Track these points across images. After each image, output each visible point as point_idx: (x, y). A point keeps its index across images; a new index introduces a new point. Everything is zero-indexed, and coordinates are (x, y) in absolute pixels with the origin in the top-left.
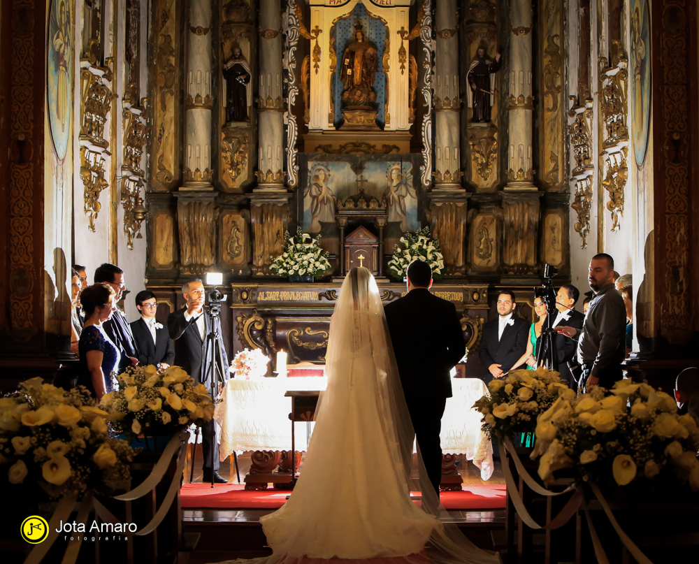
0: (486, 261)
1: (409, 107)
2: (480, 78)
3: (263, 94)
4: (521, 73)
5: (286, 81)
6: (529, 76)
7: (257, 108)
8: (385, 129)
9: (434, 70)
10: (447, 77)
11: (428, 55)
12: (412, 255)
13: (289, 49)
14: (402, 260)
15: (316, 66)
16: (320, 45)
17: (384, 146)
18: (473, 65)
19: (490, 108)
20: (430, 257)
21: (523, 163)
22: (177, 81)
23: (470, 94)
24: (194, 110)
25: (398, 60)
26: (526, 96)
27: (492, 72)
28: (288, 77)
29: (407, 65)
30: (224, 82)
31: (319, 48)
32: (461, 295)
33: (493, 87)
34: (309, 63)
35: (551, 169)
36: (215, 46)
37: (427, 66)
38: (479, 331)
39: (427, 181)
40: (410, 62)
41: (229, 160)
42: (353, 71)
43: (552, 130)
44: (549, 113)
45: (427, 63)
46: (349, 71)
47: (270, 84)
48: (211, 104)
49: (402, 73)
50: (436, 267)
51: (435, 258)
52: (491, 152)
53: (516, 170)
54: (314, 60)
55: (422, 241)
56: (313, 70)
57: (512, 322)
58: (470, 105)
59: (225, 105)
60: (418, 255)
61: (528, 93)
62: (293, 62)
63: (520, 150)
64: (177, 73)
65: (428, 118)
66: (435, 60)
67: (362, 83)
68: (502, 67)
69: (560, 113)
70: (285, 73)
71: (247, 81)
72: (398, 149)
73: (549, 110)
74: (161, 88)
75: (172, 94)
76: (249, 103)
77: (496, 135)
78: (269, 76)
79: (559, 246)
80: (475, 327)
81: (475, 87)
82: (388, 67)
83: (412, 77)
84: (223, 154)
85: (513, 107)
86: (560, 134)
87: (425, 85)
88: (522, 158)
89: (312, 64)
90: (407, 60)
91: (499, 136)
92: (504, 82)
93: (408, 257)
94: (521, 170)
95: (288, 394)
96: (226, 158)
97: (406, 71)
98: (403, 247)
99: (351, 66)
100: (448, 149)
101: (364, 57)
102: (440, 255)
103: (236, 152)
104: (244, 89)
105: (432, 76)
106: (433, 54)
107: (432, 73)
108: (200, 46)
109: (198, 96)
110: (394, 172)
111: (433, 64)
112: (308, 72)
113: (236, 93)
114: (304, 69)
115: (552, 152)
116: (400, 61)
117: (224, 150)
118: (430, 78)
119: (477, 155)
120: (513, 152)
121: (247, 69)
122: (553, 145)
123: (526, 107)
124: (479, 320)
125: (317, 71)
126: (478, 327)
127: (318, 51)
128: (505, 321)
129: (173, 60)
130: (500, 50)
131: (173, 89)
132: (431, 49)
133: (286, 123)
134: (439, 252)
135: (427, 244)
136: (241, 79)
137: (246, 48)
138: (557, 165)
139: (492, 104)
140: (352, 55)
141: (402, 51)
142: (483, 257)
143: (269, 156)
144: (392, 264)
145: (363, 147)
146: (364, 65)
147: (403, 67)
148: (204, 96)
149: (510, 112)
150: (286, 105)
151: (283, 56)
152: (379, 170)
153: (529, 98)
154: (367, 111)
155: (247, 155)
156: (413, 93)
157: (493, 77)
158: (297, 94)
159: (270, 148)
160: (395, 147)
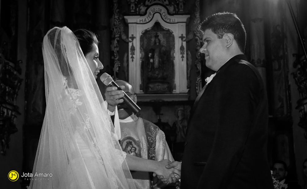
4: (259, 46)
5: (113, 58)
8: (173, 93)
11: (199, 41)
13: (114, 38)
15: (132, 57)
16: (135, 45)
17: (173, 101)
25: (180, 53)
26: (262, 59)
28: (114, 56)
29: (185, 55)
31: (134, 47)
34: (128, 56)
40: (187, 54)
42: (154, 61)
43: (278, 82)
44: (276, 72)
45: (198, 46)
46: (151, 61)
49: (183, 60)
54: (131, 54)
56: (130, 60)
62: (117, 47)
65: (200, 78)
67: (159, 67)
69: (283, 72)
73: (276, 70)
74: (35, 62)
75: (42, 65)
83: (189, 62)
87: (197, 59)
89: (130, 56)
90: (185, 53)
97: (185, 59)
99: (153, 57)
101: (160, 53)
110: (180, 111)
112: (128, 61)
114: (125, 59)
115: (279, 95)
116: (181, 53)
122: (280, 91)
123: (262, 66)
125: (133, 60)
127: (133, 49)
140: (153, 51)
141: (182, 48)
146: (160, 56)
147: (183, 57)
150: (113, 71)
151: (111, 43)
153: (264, 61)
158: (119, 65)
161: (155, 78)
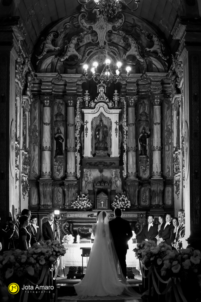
0: (145, 203)
1: (119, 149)
2: (143, 140)
3: (68, 146)
4: (157, 138)
5: (76, 141)
6: (160, 139)
7: (67, 151)
8: (110, 157)
9: (127, 137)
10: (132, 140)
11: (125, 132)
12: (120, 201)
13: (77, 130)
14: (116, 203)
15: (86, 135)
16: (88, 127)
17: (110, 163)
18: (141, 135)
19: (147, 150)
20: (126, 202)
21: (158, 169)
22: (39, 141)
23: (139, 146)
24: (45, 152)
25: (115, 132)
26: (159, 147)
27: (147, 138)
28: (77, 140)
29: (118, 134)
30: (55, 141)
31: (87, 128)
32: (137, 215)
33: (147, 143)
34: (84, 134)
35: (167, 171)
36: (52, 129)
37: (125, 136)
38: (143, 228)
39: (125, 176)
40: (119, 133)
41: (57, 168)
42: (99, 136)
43: (168, 158)
44: (167, 152)
45: (125, 135)
46: (98, 136)
47: (71, 143)
48: (51, 149)
49: (116, 137)
50: (128, 206)
51: (128, 203)
52: (147, 166)
53: (155, 172)
54: (86, 132)
55: (123, 197)
57: (152, 225)
58: (140, 149)
59: (55, 149)
60: (122, 202)
61: (159, 145)
62: (78, 134)
63: (157, 165)
64: (39, 138)
65: (125, 154)
66: (127, 133)
67: (102, 141)
68: (151, 136)
69: (171, 152)
70: (76, 138)
71: (63, 141)
72: (115, 164)
73: (167, 151)
74: (33, 144)
75: (37, 146)
76: (64, 149)
77: (148, 160)
78: (70, 140)
79: (170, 198)
80: (141, 226)
81: (141, 143)
82: (112, 135)
83: (120, 138)
84: (55, 167)
85: (154, 150)
86: (171, 159)
87: (124, 142)
88: (157, 168)
89: (85, 134)
90: (118, 132)
91: (150, 160)
92: (151, 142)
93: (118, 202)
94: (157, 172)
95: (81, 248)
96: (56, 168)
97: (118, 136)
98: (117, 199)
99: (99, 134)
100: (132, 165)
101: (103, 131)
102: (129, 202)
103: (59, 166)
104: (62, 144)
105: (127, 139)
106: (127, 131)
107: (127, 138)
108: (47, 130)
109: (46, 147)
110: (114, 172)
111: (127, 135)
112: (84, 137)
113: (59, 145)
114: (82, 135)
115: (168, 165)
116: (116, 133)
117: (55, 165)
118: (126, 140)
119: (142, 167)
120: (154, 166)
121: (63, 137)
122: (168, 163)
123: (159, 150)
124: (143, 224)
125: (86, 136)
126: (142, 226)
127: (87, 129)
128: (150, 225)
129: (37, 134)
130: (150, 130)
131: (37, 144)
132: (126, 130)
133: (76, 156)
134: (129, 200)
135: (125, 198)
136: (61, 141)
137: (62, 129)
138: (169, 170)
139: (147, 149)
140: (99, 131)
141: (116, 129)
142: (144, 202)
143: (71, 167)
144: (113, 205)
145: (103, 163)
146: (103, 134)
147: (116, 135)
148: (48, 147)
149: (153, 152)
150: (76, 149)
151: (75, 133)
152: (108, 172)
153: (160, 147)
154: (104, 150)
155: (63, 167)
156: (120, 144)
157: (147, 139)
158: (80, 145)
159: (71, 165)
160: (114, 163)
161: (100, 148)
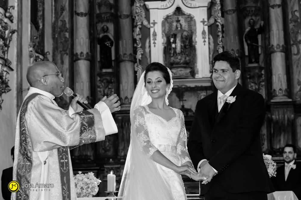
2: (252, 37)
3: (121, 53)
4: (277, 31)
5: (135, 45)
6: (282, 33)
7: (119, 61)
8: (196, 77)
9: (224, 35)
10: (232, 37)
11: (220, 27)
13: (136, 26)
15: (154, 43)
16: (156, 31)
17: (196, 86)
18: (247, 30)
19: (259, 55)
21: (281, 85)
22: (69, 46)
23: (246, 48)
24: (79, 61)
25: (201, 37)
26: (281, 45)
27: (259, 33)
28: (136, 43)
29: (207, 40)
31: (156, 33)
34: (150, 41)
35: (298, 90)
36: (92, 26)
37: (220, 34)
40: (209, 38)
41: (102, 92)
42: (176, 46)
43: (297, 66)
44: (295, 56)
45: (219, 32)
46: (173, 46)
47: (125, 47)
48: (89, 58)
49: (205, 44)
52: (261, 82)
53: (278, 90)
54: (153, 40)
56: (152, 45)
57: (294, 167)
58: (247, 54)
59: (99, 60)
61: (282, 43)
62: (139, 34)
63: (279, 77)
64: (69, 42)
66: (224, 29)
67: (182, 52)
68: (266, 29)
70: (134, 41)
71: (112, 44)
73: (295, 54)
74: (61, 51)
75: (67, 54)
76: (113, 58)
77: (263, 72)
78: (124, 41)
81: (249, 42)
82: (196, 42)
83: (211, 47)
84: (99, 89)
85: (274, 52)
87: (219, 44)
88: (281, 82)
89: (152, 42)
90: (207, 37)
91: (265, 72)
92: (267, 39)
94: (280, 90)
96: (100, 91)
97: (207, 43)
99: (175, 42)
101: (182, 37)
103: (106, 88)
104: (110, 49)
105: (223, 39)
106: (223, 26)
107: (223, 37)
108: (82, 23)
109: (82, 53)
110: (202, 97)
111: (223, 32)
112: (150, 46)
113: (105, 52)
114: (147, 45)
115: (298, 79)
116: (203, 38)
117: (99, 87)
118: (222, 40)
119: (252, 84)
120: (275, 79)
122: (298, 76)
123: (281, 51)
125: (155, 46)
127: (155, 35)
128: (289, 166)
129: (67, 35)
130: (263, 19)
131: (68, 52)
132: (221, 23)
133: (136, 70)
136: (108, 44)
137: (111, 27)
139: (260, 52)
140: (175, 36)
141: (204, 33)
143: (126, 88)
146: (183, 41)
147: (205, 41)
148: (85, 53)
149: (272, 55)
150: (135, 59)
151: (133, 31)
152: (193, 97)
153: (283, 46)
154: (185, 67)
155: (113, 90)
156: (211, 56)
157: (260, 37)
158: (142, 53)
159: (126, 84)
161: (178, 63)
